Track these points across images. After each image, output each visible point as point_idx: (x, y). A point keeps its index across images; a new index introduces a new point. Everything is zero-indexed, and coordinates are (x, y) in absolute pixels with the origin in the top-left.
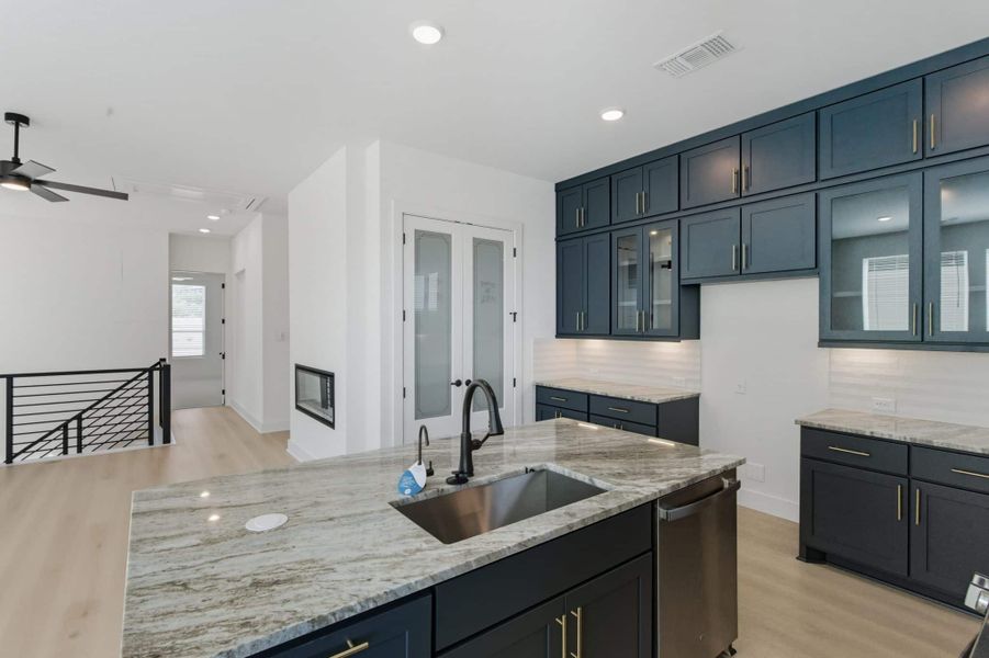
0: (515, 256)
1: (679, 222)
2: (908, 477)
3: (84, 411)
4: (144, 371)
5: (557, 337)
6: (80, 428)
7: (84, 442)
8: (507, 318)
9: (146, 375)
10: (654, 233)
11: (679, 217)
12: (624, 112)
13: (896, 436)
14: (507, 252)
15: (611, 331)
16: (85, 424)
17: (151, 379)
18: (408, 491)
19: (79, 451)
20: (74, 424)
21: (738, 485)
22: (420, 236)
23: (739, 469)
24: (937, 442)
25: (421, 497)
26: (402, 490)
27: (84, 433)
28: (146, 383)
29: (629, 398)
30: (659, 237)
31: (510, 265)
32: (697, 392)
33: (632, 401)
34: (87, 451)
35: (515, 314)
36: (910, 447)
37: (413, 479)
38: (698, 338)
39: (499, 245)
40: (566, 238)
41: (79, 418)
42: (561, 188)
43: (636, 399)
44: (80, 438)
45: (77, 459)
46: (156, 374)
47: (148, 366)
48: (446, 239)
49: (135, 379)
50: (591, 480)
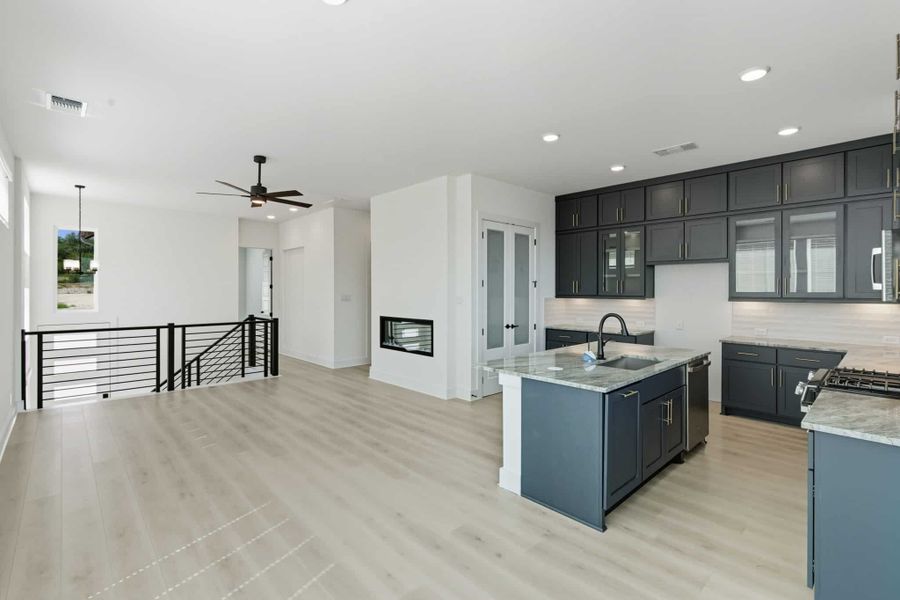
0: (535, 244)
1: (645, 228)
2: (776, 365)
3: (202, 354)
4: (239, 324)
5: (556, 297)
6: (198, 367)
7: (202, 377)
8: (531, 285)
9: (240, 328)
10: (627, 233)
11: (644, 224)
12: (625, 167)
14: (531, 243)
15: (597, 293)
16: (202, 363)
17: (243, 330)
19: (198, 384)
20: (194, 364)
21: (709, 364)
22: (491, 232)
23: (709, 356)
24: (790, 346)
27: (202, 370)
28: (240, 334)
31: (533, 249)
32: (652, 330)
34: (203, 385)
35: (535, 282)
36: (777, 350)
38: (653, 296)
39: (527, 237)
40: (563, 232)
41: (198, 359)
42: (558, 199)
44: (198, 374)
45: (197, 389)
46: (247, 326)
47: (242, 320)
48: (501, 234)
49: (234, 330)
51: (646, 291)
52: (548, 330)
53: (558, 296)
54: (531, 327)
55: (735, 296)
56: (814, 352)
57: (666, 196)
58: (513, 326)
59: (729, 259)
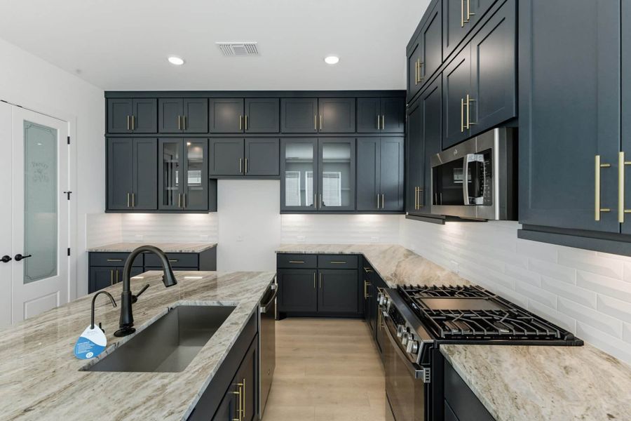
0: (69, 143)
1: (208, 140)
2: (317, 269)
5: (106, 212)
8: (61, 197)
10: (189, 144)
11: (208, 137)
12: (185, 62)
13: (313, 252)
14: (61, 140)
15: (157, 207)
18: (90, 355)
24: (326, 252)
25: (103, 354)
26: (83, 356)
29: (178, 251)
30: (192, 146)
31: (64, 150)
32: (215, 243)
33: (181, 253)
35: (69, 193)
36: (318, 256)
37: (91, 342)
38: (216, 211)
39: (53, 132)
40: (115, 136)
43: (183, 251)
50: (218, 302)
51: (210, 205)
52: (92, 255)
53: (109, 209)
54: (61, 252)
55: (285, 210)
56: (341, 255)
57: (227, 115)
58: (19, 258)
59: (280, 177)
